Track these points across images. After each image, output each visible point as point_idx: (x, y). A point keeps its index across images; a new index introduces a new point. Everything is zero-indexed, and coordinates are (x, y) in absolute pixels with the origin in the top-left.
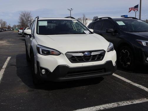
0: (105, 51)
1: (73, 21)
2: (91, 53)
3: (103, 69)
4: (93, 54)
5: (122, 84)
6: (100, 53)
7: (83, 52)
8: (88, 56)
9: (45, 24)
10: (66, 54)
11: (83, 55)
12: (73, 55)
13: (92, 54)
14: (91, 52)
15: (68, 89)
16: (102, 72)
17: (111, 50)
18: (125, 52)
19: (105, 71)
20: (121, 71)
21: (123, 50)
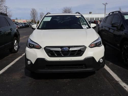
0: (85, 47)
1: (76, 16)
4: (71, 49)
6: (79, 49)
7: (61, 47)
8: (65, 51)
10: (45, 48)
11: (60, 50)
12: (51, 50)
13: (70, 50)
14: (69, 47)
15: (52, 80)
16: (82, 67)
20: (119, 67)
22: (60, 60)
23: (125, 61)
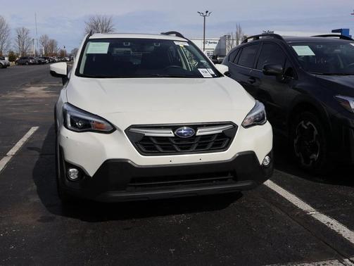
0: (235, 127)
1: (176, 43)
2: (196, 131)
3: (229, 174)
4: (200, 132)
5: (283, 214)
6: (221, 131)
7: (174, 128)
9: (103, 49)
10: (128, 131)
11: (172, 135)
12: (146, 134)
13: (198, 134)
14: (195, 127)
15: (138, 220)
16: (226, 180)
17: (258, 121)
18: (306, 128)
19: (236, 179)
20: (293, 177)
21: (303, 122)
22: (171, 163)
23: (303, 161)
